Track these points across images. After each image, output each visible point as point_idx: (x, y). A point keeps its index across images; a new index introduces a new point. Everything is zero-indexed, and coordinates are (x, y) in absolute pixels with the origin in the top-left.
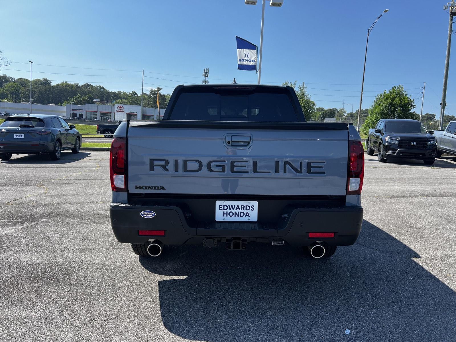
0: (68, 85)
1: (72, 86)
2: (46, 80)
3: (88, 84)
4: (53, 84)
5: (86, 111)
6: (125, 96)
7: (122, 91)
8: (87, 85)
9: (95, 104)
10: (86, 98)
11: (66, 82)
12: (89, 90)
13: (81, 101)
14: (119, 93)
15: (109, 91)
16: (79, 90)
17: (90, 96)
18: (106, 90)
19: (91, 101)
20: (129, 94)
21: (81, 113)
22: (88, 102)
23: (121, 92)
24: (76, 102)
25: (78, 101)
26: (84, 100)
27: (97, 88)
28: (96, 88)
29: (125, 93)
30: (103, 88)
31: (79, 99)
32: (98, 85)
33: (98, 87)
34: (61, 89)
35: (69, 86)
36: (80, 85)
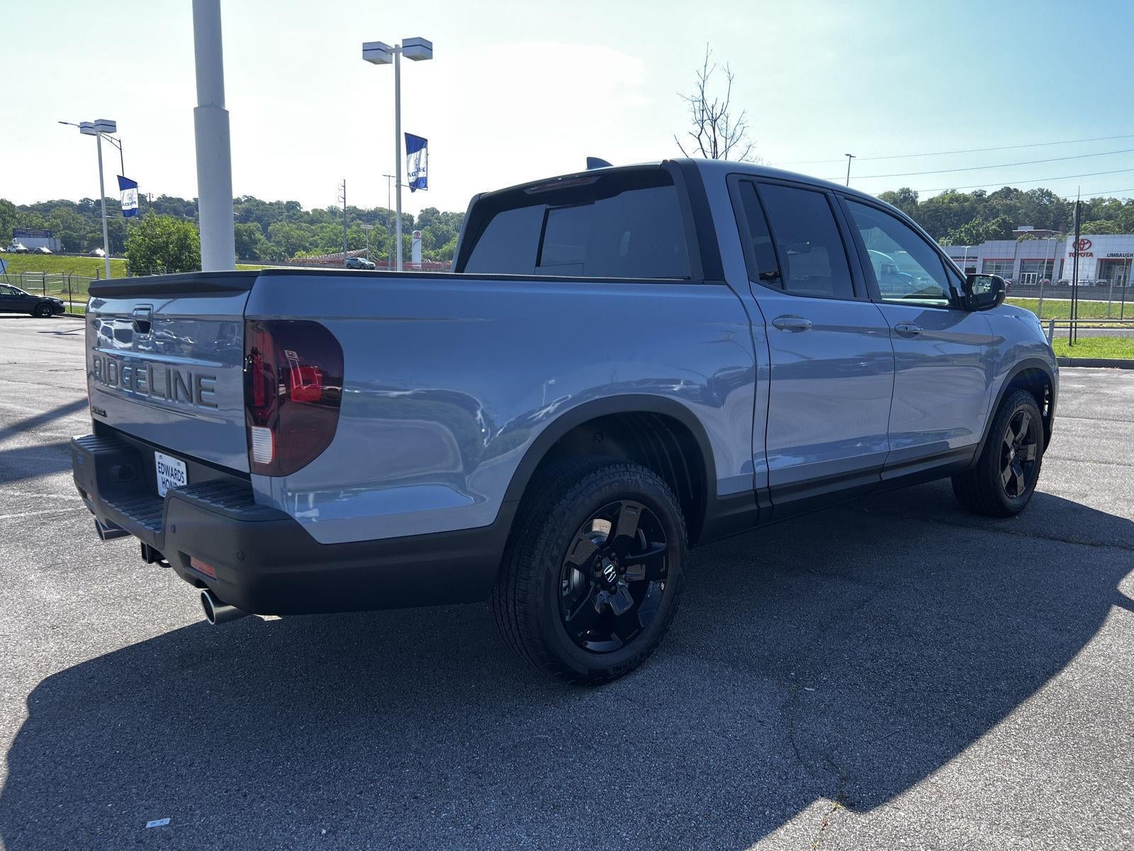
0: (955, 198)
1: (966, 199)
2: (905, 192)
3: (1008, 189)
4: (922, 198)
5: (985, 261)
6: (1111, 211)
7: (1106, 197)
8: (1007, 192)
9: (1015, 239)
10: (994, 227)
11: (953, 191)
12: (1007, 205)
13: (979, 235)
14: (1096, 203)
15: (1065, 200)
16: (980, 207)
17: (1004, 220)
18: (1058, 199)
19: (1006, 232)
20: (1127, 204)
21: (970, 265)
22: (997, 236)
23: (1102, 200)
24: (966, 239)
25: (972, 236)
26: (987, 233)
27: (1031, 198)
28: (1030, 196)
29: (1115, 200)
30: (1049, 194)
31: (974, 232)
32: (1036, 188)
33: (1034, 192)
34: (936, 211)
35: (957, 201)
36: (989, 193)
